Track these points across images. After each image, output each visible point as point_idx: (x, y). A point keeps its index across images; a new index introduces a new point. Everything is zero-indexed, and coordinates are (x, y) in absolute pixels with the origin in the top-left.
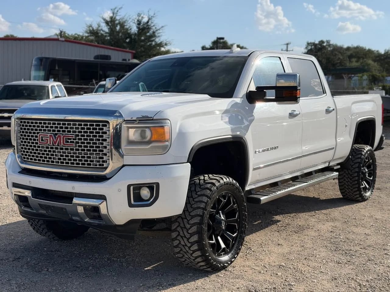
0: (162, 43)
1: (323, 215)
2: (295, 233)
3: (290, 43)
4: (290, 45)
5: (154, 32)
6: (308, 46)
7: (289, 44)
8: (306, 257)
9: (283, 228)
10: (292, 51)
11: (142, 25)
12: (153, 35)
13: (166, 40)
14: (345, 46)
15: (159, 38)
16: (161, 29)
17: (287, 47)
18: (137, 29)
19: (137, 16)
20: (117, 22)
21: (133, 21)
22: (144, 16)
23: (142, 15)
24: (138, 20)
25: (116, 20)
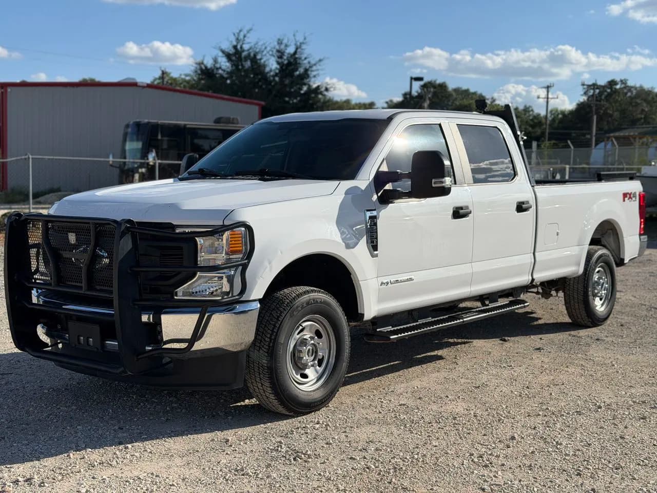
0: (320, 87)
3: (552, 85)
4: (552, 88)
5: (306, 70)
6: (587, 91)
11: (285, 58)
12: (306, 75)
15: (314, 79)
16: (317, 65)
17: (548, 92)
18: (278, 67)
19: (276, 43)
20: (244, 54)
21: (271, 53)
22: (289, 44)
23: (285, 41)
24: (278, 51)
25: (244, 51)
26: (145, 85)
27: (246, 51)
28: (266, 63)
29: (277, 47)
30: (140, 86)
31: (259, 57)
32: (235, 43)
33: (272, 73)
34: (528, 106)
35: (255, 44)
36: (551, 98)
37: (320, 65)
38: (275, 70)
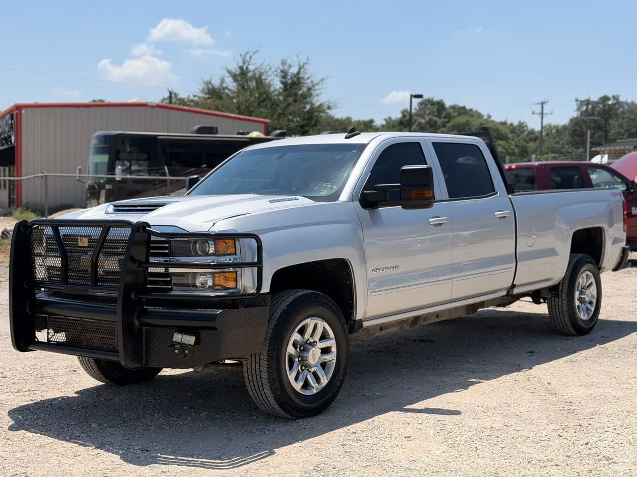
0: (323, 105)
3: (546, 101)
4: (547, 104)
5: (309, 89)
6: (580, 107)
7: (545, 103)
11: (289, 77)
12: (309, 94)
13: (329, 101)
15: (317, 98)
16: (320, 84)
17: (542, 108)
18: (282, 86)
19: (280, 64)
20: (250, 74)
21: (275, 73)
22: (293, 64)
23: (289, 62)
24: (282, 71)
25: (249, 72)
26: (155, 105)
27: (251, 72)
28: (271, 82)
29: (281, 68)
30: (149, 106)
31: (263, 77)
32: (241, 64)
33: (276, 93)
34: (522, 122)
35: (260, 65)
36: (546, 114)
37: (322, 84)
38: (279, 90)
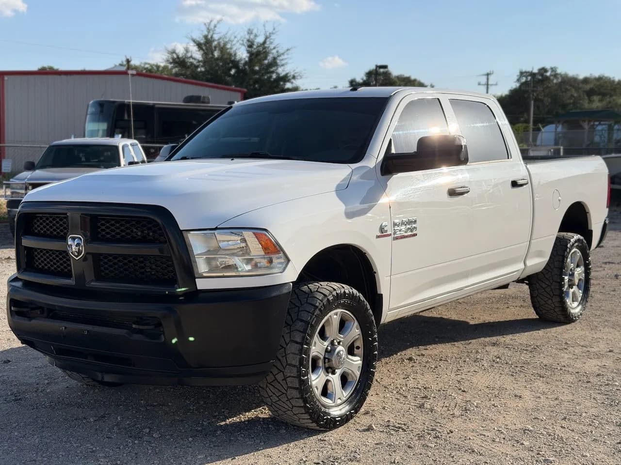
0: (289, 75)
1: (580, 347)
2: (539, 377)
3: (492, 72)
4: (492, 75)
5: (274, 59)
6: (520, 77)
7: (490, 74)
8: (565, 416)
9: (518, 369)
10: (496, 84)
11: (255, 47)
12: (274, 63)
13: (294, 70)
14: (581, 77)
15: (282, 68)
16: (285, 53)
17: (488, 79)
18: (248, 55)
19: (246, 33)
20: (215, 43)
21: (241, 42)
22: (259, 33)
23: (255, 32)
24: (248, 41)
25: (214, 41)
27: (216, 40)
28: (237, 52)
29: (248, 37)
31: (228, 46)
32: (205, 33)
33: (243, 62)
35: (225, 34)
36: (492, 85)
37: (288, 54)
38: (245, 59)
